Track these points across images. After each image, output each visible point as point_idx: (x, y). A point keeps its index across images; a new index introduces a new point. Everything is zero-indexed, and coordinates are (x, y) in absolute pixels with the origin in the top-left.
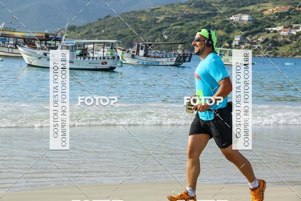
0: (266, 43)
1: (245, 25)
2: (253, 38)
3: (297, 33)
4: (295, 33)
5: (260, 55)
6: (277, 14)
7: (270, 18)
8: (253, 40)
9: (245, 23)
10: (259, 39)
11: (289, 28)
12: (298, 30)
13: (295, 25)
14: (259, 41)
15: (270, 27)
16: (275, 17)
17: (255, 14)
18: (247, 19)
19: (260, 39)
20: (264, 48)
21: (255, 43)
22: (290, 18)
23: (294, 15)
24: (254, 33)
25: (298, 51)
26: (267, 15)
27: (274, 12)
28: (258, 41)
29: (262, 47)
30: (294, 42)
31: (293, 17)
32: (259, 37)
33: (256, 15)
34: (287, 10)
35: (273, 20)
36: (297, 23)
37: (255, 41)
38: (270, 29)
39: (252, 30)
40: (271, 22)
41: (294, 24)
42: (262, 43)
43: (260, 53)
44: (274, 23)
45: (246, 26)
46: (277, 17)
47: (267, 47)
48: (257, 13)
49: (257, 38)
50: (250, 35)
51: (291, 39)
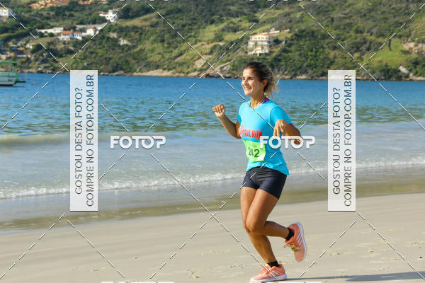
0: (39, 52)
1: (5, 23)
2: (19, 44)
3: (83, 38)
4: (79, 38)
5: (31, 70)
6: (52, 9)
7: (42, 15)
8: (19, 47)
9: (5, 20)
10: (28, 46)
11: (72, 31)
12: (84, 34)
13: (79, 27)
14: (28, 48)
15: (43, 28)
16: (49, 14)
17: (19, 7)
18: (7, 15)
19: (30, 46)
20: (36, 60)
21: (21, 52)
22: (72, 15)
23: (77, 11)
24: (19, 37)
25: (85, 64)
26: (38, 10)
27: (48, 6)
28: (26, 49)
29: (33, 58)
30: (80, 51)
31: (77, 14)
32: (27, 42)
33: (21, 9)
34: (66, 4)
35: (48, 18)
36: (81, 23)
37: (21, 49)
38: (43, 31)
39: (16, 32)
40: (45, 19)
41: (78, 24)
42: (33, 52)
43: (30, 68)
44: (48, 22)
45: (6, 26)
46: (52, 13)
47: (41, 57)
48: (23, 6)
49: (25, 44)
50: (14, 40)
51: (75, 46)
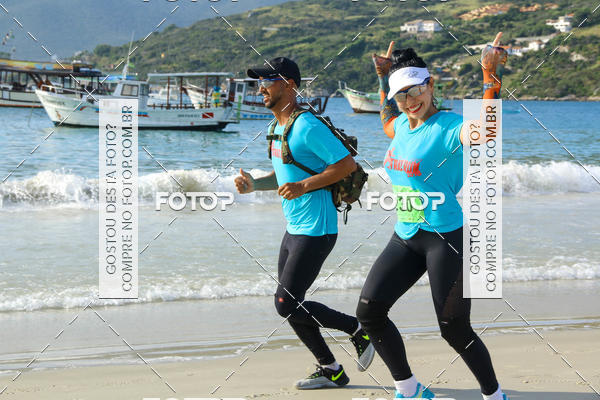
0: (469, 73)
1: (428, 40)
2: (444, 65)
3: (524, 54)
4: (519, 54)
5: (457, 96)
6: (486, 19)
7: (473, 27)
8: (444, 68)
9: (429, 36)
10: (455, 66)
11: (510, 45)
12: (525, 49)
13: (519, 40)
14: (456, 69)
15: (474, 44)
16: (482, 26)
17: (447, 19)
18: (432, 29)
19: (457, 67)
20: (464, 84)
21: (447, 75)
22: (511, 26)
23: (518, 20)
24: (445, 56)
25: (525, 87)
26: (469, 22)
27: (482, 16)
28: (453, 70)
29: (460, 81)
30: (519, 70)
31: (517, 24)
32: (455, 61)
33: (448, 22)
34: (505, 12)
35: (481, 31)
36: (523, 36)
37: (447, 70)
38: (474, 47)
39: (442, 50)
40: (476, 34)
41: (518, 37)
42: (461, 73)
43: (457, 93)
44: (481, 36)
45: (430, 43)
46: (487, 25)
47: (470, 80)
48: (451, 18)
49: (452, 65)
50: (439, 60)
51: (513, 65)
